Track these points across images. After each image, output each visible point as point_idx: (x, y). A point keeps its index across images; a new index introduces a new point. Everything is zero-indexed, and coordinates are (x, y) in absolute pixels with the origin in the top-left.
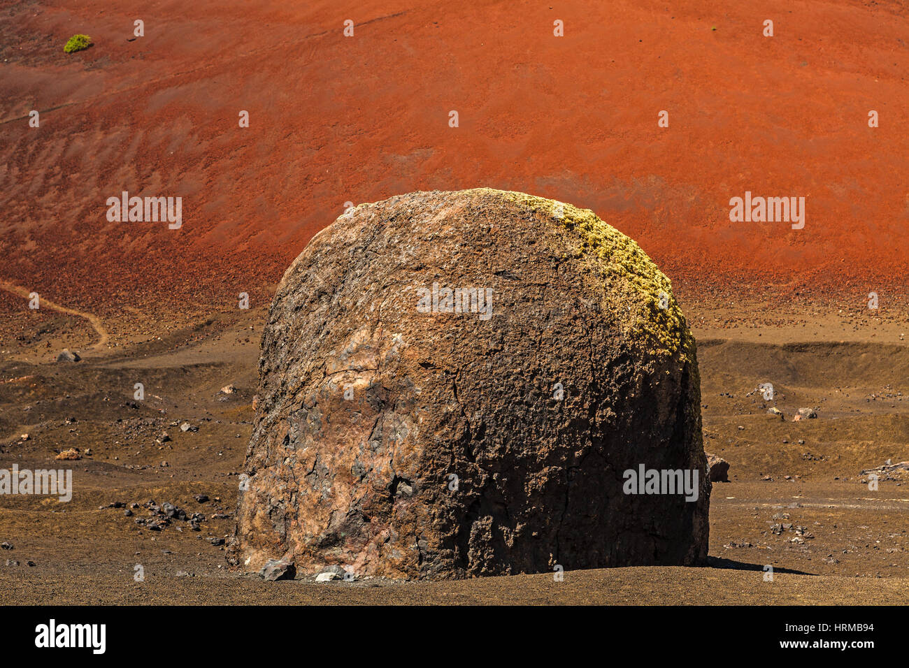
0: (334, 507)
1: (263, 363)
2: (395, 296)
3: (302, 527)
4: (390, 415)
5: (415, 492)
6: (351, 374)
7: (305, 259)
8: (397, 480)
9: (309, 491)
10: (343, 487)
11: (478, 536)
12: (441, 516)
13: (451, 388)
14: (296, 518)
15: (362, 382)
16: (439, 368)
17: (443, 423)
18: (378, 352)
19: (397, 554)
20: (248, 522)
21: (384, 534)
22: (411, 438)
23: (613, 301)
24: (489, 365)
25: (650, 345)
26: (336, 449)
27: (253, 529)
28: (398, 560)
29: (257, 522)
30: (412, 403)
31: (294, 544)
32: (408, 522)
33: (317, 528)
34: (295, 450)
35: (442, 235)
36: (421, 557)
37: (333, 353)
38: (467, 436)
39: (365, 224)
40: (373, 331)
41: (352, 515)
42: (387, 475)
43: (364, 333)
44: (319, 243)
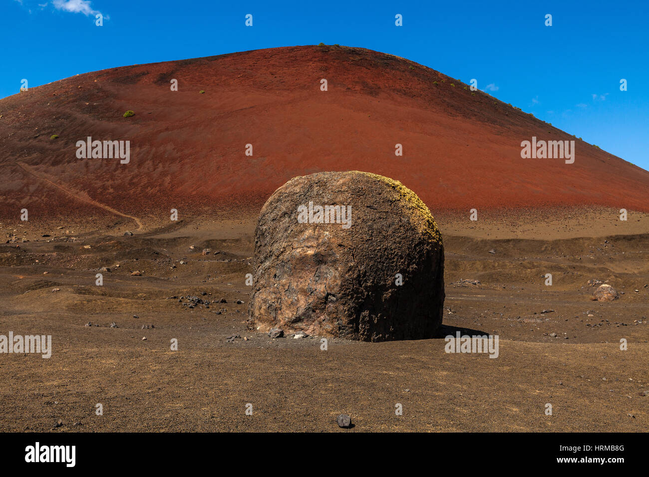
0: (298, 306)
1: (257, 242)
3: (284, 314)
4: (323, 267)
5: (337, 300)
6: (305, 248)
7: (274, 199)
8: (328, 294)
9: (286, 298)
10: (302, 297)
11: (363, 319)
12: (348, 310)
13: (352, 256)
14: (280, 310)
15: (311, 252)
16: (346, 247)
17: (349, 271)
18: (317, 239)
19: (329, 327)
20: (258, 311)
21: (322, 317)
22: (335, 277)
23: (414, 220)
24: (367, 246)
25: (429, 238)
26: (299, 281)
27: (260, 314)
28: (329, 329)
29: (262, 311)
30: (335, 262)
31: (280, 321)
32: (334, 313)
33: (291, 314)
34: (279, 280)
35: (342, 190)
36: (340, 327)
37: (296, 239)
38: (359, 276)
39: (302, 185)
40: (314, 230)
41: (308, 309)
42: (324, 292)
43: (310, 231)
44: (281, 192)
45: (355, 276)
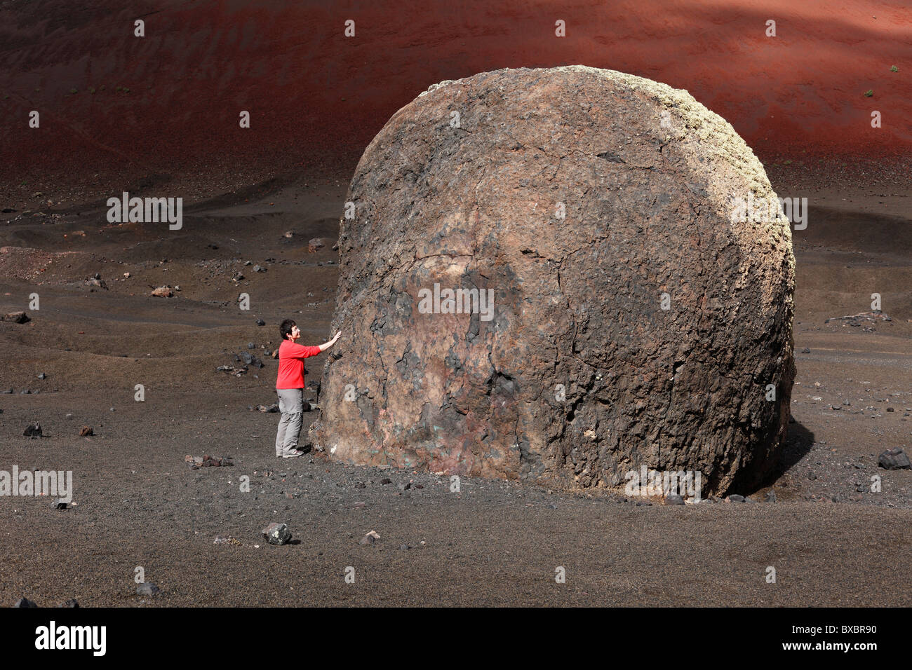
0: (426, 399)
2: (491, 177)
3: (392, 418)
5: (517, 389)
6: (445, 259)
7: (387, 136)
8: (496, 375)
9: (399, 381)
10: (435, 379)
13: (555, 279)
14: (385, 408)
15: (457, 268)
16: (541, 257)
17: (547, 317)
18: (474, 235)
19: (495, 454)
20: (334, 408)
21: (481, 430)
22: (513, 332)
23: (718, 188)
24: (596, 254)
26: (428, 338)
27: (340, 416)
28: (497, 460)
29: (344, 410)
30: (513, 293)
31: (383, 434)
32: (508, 421)
33: (408, 419)
34: (384, 336)
35: (539, 113)
36: (522, 457)
37: (424, 235)
38: (572, 330)
39: (451, 101)
40: (468, 214)
41: (447, 408)
42: (485, 369)
43: (458, 216)
44: (401, 119)
45: (564, 329)
